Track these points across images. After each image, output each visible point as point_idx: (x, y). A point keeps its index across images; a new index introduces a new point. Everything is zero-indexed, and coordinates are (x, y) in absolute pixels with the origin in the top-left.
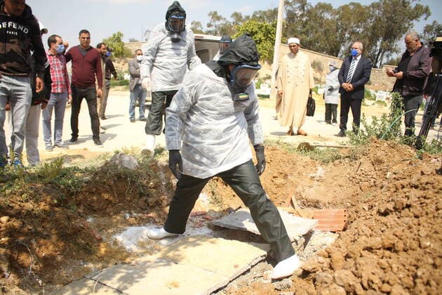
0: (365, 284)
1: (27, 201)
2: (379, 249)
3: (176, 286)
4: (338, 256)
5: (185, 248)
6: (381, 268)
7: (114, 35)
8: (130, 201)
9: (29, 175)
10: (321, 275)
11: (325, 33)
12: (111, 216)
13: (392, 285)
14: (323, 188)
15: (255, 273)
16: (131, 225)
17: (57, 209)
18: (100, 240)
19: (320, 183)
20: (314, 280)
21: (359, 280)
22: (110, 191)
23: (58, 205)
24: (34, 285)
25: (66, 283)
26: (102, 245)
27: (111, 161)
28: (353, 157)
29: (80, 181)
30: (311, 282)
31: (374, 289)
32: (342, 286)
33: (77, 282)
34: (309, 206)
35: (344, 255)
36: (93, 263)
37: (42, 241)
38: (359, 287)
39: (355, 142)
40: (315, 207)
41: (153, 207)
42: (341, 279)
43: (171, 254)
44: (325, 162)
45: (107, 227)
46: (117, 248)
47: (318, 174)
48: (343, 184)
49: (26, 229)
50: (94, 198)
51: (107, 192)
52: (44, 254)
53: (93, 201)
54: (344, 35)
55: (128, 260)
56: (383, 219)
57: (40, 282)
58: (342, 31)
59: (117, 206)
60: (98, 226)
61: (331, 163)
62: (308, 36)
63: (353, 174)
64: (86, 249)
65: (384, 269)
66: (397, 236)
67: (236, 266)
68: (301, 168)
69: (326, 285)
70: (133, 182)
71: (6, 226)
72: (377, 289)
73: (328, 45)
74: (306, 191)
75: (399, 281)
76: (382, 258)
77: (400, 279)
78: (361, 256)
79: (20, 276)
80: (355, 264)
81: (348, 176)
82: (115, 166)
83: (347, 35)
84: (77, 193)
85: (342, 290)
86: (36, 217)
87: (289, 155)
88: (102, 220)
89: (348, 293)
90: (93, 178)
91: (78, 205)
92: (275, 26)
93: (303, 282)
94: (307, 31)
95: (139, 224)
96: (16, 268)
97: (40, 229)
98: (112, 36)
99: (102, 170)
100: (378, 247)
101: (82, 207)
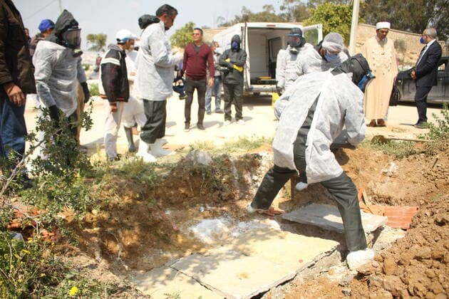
0: (411, 291)
1: (113, 195)
2: (429, 259)
3: (246, 277)
4: (390, 262)
5: (254, 241)
6: (428, 277)
7: (187, 25)
8: (205, 195)
9: (114, 170)
10: (374, 278)
11: (410, 8)
12: (187, 209)
13: (436, 294)
14: (395, 184)
15: (321, 268)
16: (205, 218)
17: (138, 202)
18: (178, 232)
19: (392, 179)
20: (368, 282)
21: (406, 286)
22: (186, 185)
23: (140, 199)
24: (121, 270)
25: (148, 270)
26: (179, 236)
27: (187, 157)
28: (429, 153)
29: (158, 177)
30: (366, 284)
31: (419, 296)
32: (389, 291)
33: (157, 269)
34: (380, 202)
35: (397, 261)
36: (172, 253)
37: (127, 232)
38: (405, 293)
39: (434, 135)
40: (387, 203)
41: (226, 200)
42: (389, 285)
43: (241, 247)
44: (399, 158)
45: (184, 219)
46: (192, 239)
47: (391, 170)
48: (417, 180)
49: (113, 221)
50: (172, 192)
51: (183, 187)
52: (129, 243)
53: (171, 195)
54: (433, 8)
55: (202, 250)
56: (439, 229)
57: (127, 267)
58: (430, 5)
59: (192, 199)
60: (176, 218)
61: (405, 158)
62: (389, 14)
63: (428, 170)
64: (165, 239)
65: (431, 278)
66: (447, 248)
67: (301, 261)
68: (373, 163)
69: (375, 288)
70: (207, 178)
71: (97, 218)
72: (421, 296)
73: (413, 22)
74: (378, 187)
75: (444, 291)
76: (431, 268)
77: (444, 289)
78: (410, 265)
79: (110, 261)
80: (404, 271)
81: (423, 173)
82: (191, 162)
83: (436, 9)
84: (157, 187)
85: (389, 294)
86: (121, 209)
87: (362, 150)
88: (179, 213)
89: (394, 297)
90: (171, 174)
91: (158, 198)
92: (351, 8)
93: (358, 283)
94: (389, 8)
95: (213, 217)
96: (106, 254)
97: (125, 221)
98: (184, 26)
99: (179, 166)
100: (428, 257)
101: (161, 201)
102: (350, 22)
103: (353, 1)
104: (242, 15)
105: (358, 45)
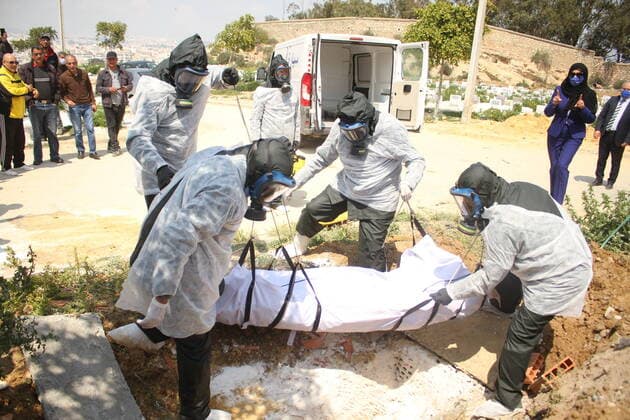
7: (242, 19)
11: (559, 8)
54: (590, 10)
58: (586, 5)
62: (530, 14)
73: (562, 27)
83: (594, 11)
92: (475, 11)
94: (530, 5)
98: (238, 20)
102: (472, 31)
103: (477, 1)
104: (323, 3)
105: (485, 55)
